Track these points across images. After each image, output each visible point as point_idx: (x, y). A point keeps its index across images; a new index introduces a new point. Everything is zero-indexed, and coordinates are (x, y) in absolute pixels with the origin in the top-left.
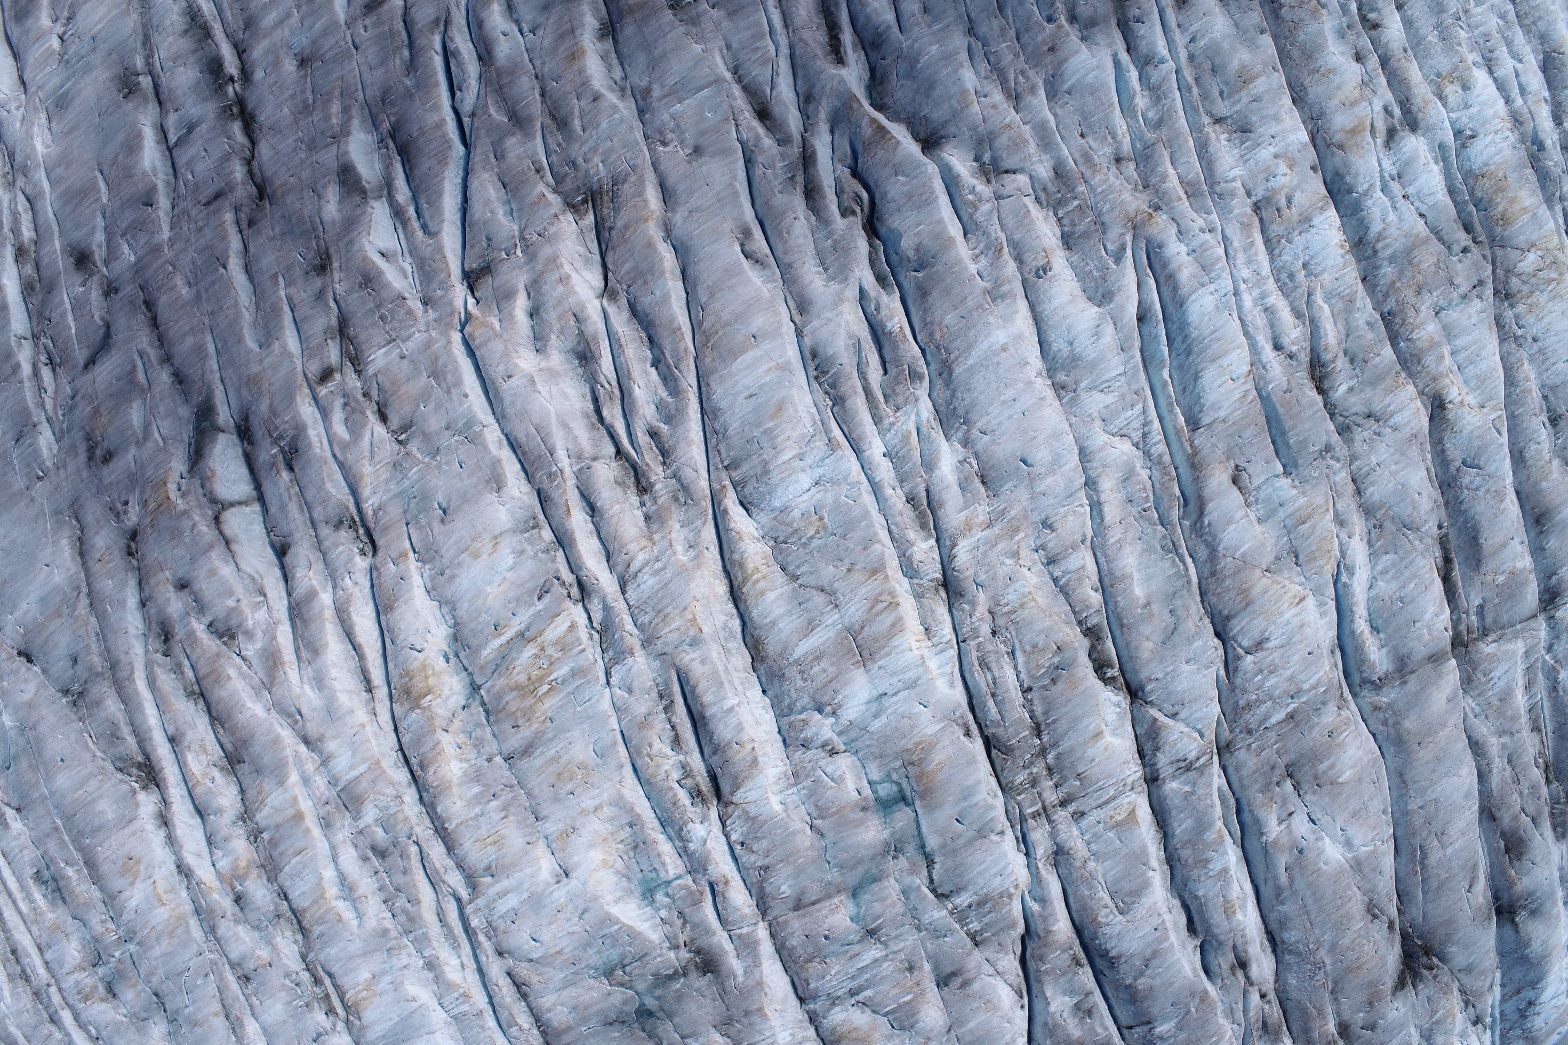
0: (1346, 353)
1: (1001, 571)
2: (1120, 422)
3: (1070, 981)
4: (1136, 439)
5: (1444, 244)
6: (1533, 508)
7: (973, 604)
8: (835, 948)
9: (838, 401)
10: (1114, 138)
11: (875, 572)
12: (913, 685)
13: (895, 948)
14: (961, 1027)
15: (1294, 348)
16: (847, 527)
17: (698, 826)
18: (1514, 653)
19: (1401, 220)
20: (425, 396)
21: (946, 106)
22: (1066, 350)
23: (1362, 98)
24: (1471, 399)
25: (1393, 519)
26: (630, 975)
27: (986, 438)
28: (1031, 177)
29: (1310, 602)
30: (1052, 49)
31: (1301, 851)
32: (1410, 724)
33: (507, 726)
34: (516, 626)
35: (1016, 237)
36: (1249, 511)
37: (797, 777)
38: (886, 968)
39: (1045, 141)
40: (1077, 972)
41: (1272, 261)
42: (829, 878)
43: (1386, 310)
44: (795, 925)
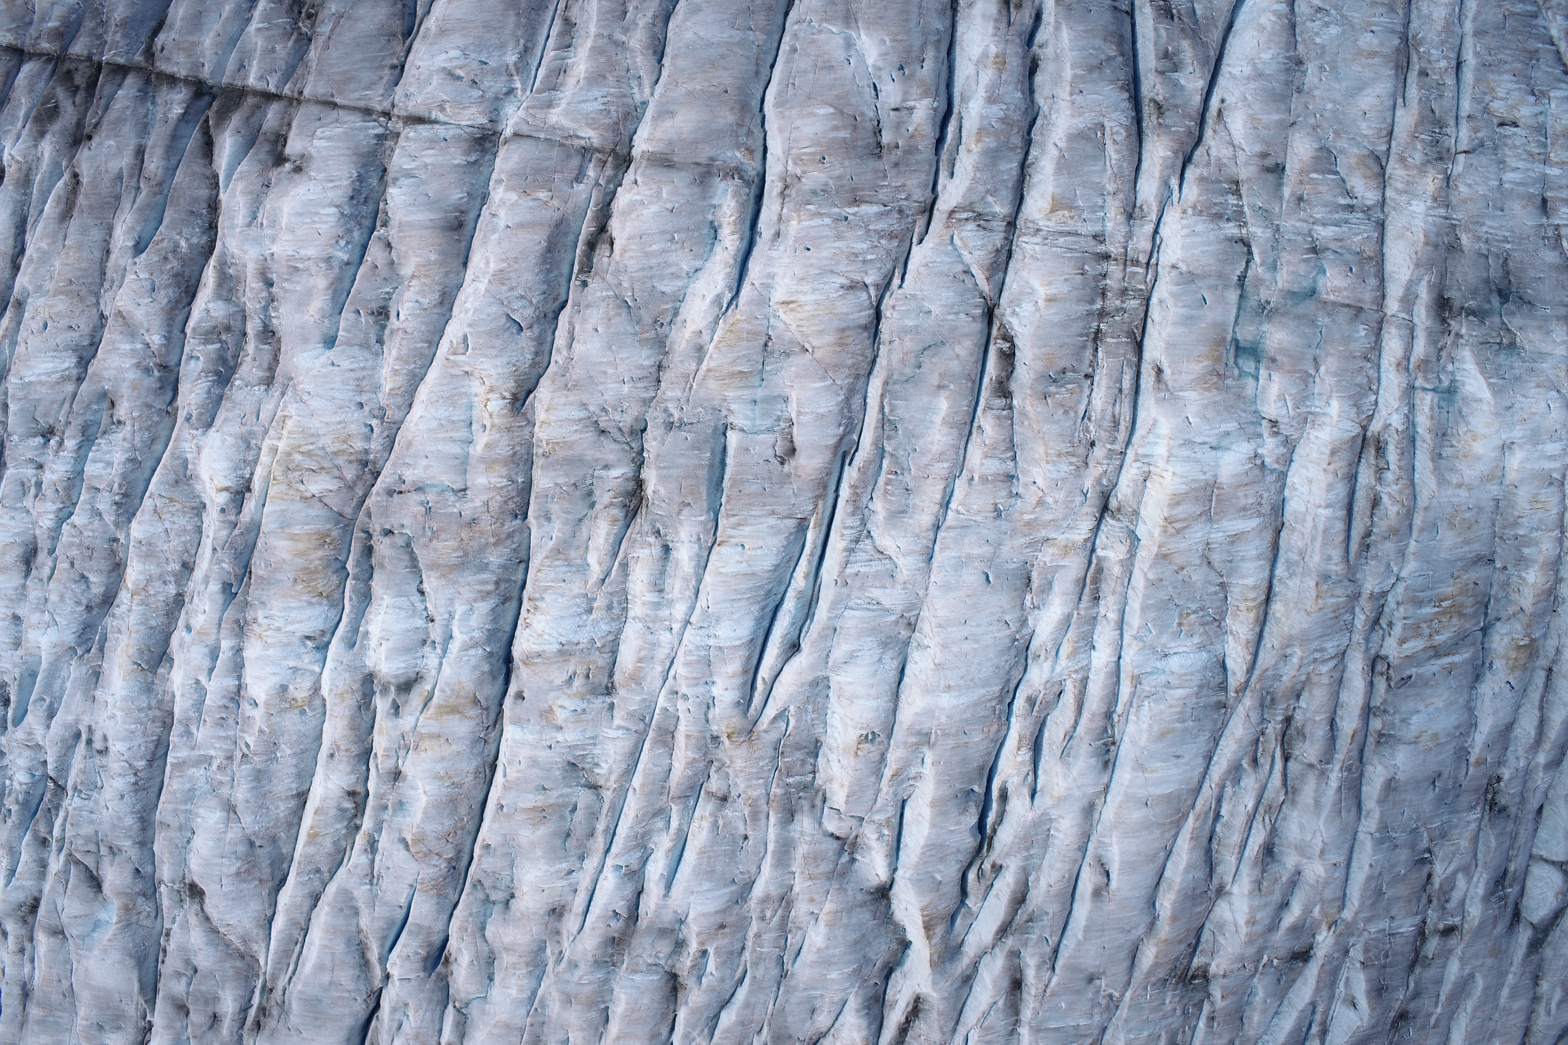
0: (592, 505)
1: (1061, 495)
2: (877, 566)
3: (1173, 96)
4: (868, 541)
5: (412, 552)
6: (459, 241)
7: (1099, 481)
8: (1348, 257)
9: (1108, 715)
10: (716, 821)
11: (1165, 556)
12: (1188, 443)
13: (1305, 225)
14: (1284, 120)
15: (652, 539)
16: (1163, 606)
17: (1394, 424)
18: (566, 113)
19: (451, 600)
20: (1397, 880)
21: (854, 920)
22: (887, 657)
23: (422, 737)
24: (476, 387)
25: (638, 322)
26: (1499, 335)
27: (1008, 618)
28: (820, 824)
29: (778, 295)
30: (722, 926)
31: (901, 68)
32: (727, 117)
33: (1481, 588)
34: (1436, 665)
35: (873, 779)
36: (794, 416)
37: (1305, 420)
38: (1319, 213)
39: (786, 848)
40: (1160, 98)
41: (620, 631)
42: (1327, 320)
43: (518, 521)
44: (1368, 296)
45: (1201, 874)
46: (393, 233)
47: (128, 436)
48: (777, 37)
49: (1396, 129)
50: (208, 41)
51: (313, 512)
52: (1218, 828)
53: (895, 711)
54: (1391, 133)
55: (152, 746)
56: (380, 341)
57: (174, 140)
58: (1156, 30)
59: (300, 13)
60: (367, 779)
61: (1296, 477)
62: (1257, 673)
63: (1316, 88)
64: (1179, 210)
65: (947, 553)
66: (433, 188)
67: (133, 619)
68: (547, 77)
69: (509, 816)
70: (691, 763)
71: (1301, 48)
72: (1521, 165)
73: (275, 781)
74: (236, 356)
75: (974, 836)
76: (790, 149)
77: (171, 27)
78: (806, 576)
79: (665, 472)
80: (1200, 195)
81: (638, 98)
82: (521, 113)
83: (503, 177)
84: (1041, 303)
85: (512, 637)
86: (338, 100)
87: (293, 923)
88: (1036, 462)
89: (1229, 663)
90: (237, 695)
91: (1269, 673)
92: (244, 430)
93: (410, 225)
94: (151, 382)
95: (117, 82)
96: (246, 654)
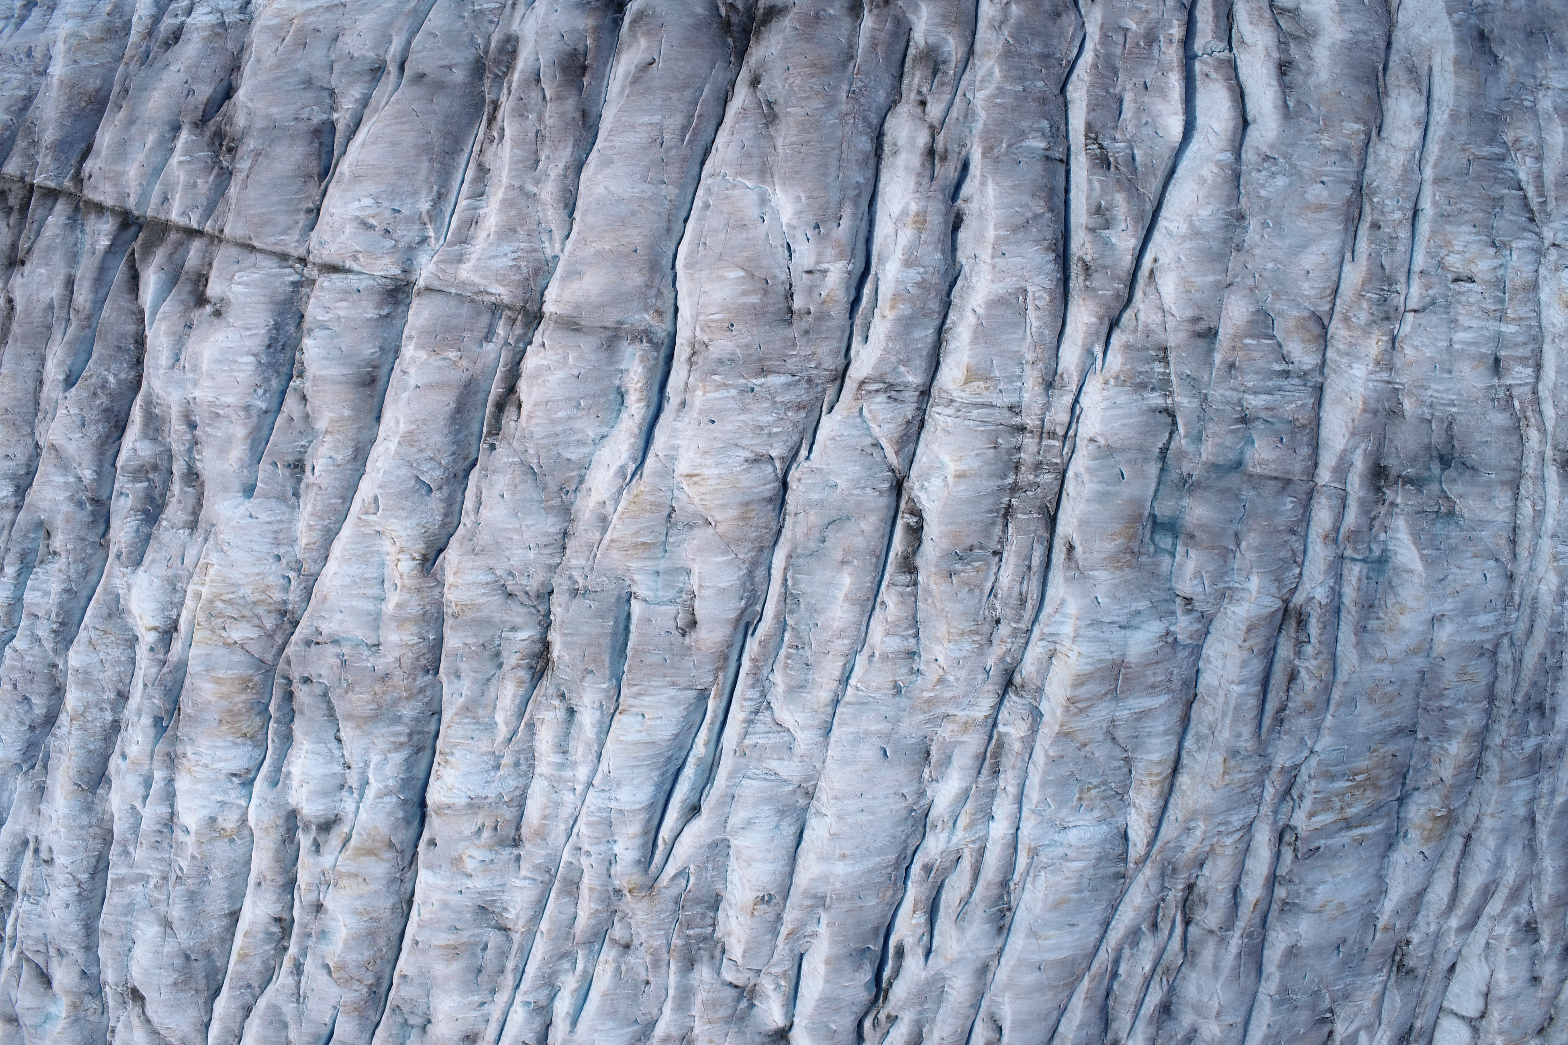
0: (500, 666)
1: (962, 674)
2: (775, 739)
3: (1103, 256)
4: (768, 713)
5: (329, 702)
6: (371, 396)
7: (1002, 659)
8: (1280, 426)
9: (1005, 884)
10: (619, 967)
11: (1067, 734)
12: (1096, 623)
13: (1234, 394)
14: (1219, 282)
15: (556, 703)
16: (1063, 782)
17: (1318, 597)
18: (476, 269)
19: (367, 750)
20: (1296, 1038)
22: (784, 824)
23: (341, 875)
24: (387, 546)
25: (544, 489)
26: (1437, 503)
27: (905, 791)
28: (719, 974)
29: (682, 467)
31: (817, 227)
32: (636, 279)
33: (1400, 759)
34: (1346, 837)
35: (769, 937)
36: (696, 589)
37: (1224, 595)
38: (1250, 381)
39: (685, 996)
40: (1088, 258)
41: (527, 786)
42: (1252, 493)
43: (430, 677)
44: (1298, 467)
45: (1094, 1031)
46: (308, 386)
47: (64, 568)
48: (692, 190)
49: (1342, 286)
50: (132, 172)
51: (236, 658)
52: (1116, 986)
53: (791, 874)
54: (1336, 291)
55: (93, 861)
56: (296, 495)
57: (102, 271)
58: (1090, 182)
59: (221, 145)
60: (292, 907)
61: (1212, 650)
62: (1159, 844)
63: (1257, 246)
64: (1101, 380)
65: (845, 729)
66: (346, 342)
67: (73, 743)
68: (459, 228)
69: (424, 952)
70: (594, 914)
71: (1243, 200)
72: (1474, 323)
73: (208, 902)
74: (163, 495)
75: (868, 990)
76: (698, 314)
77: (98, 154)
78: (706, 744)
79: (569, 639)
80: (1124, 364)
81: (549, 252)
82: (431, 267)
83: (414, 333)
84: (950, 479)
85: (426, 784)
86: (256, 243)
87: (227, 1030)
88: (939, 640)
89: (1131, 834)
90: (170, 821)
91: (1171, 845)
92: (170, 572)
93: (324, 379)
94: (84, 516)
95: (49, 206)
96: (178, 785)
